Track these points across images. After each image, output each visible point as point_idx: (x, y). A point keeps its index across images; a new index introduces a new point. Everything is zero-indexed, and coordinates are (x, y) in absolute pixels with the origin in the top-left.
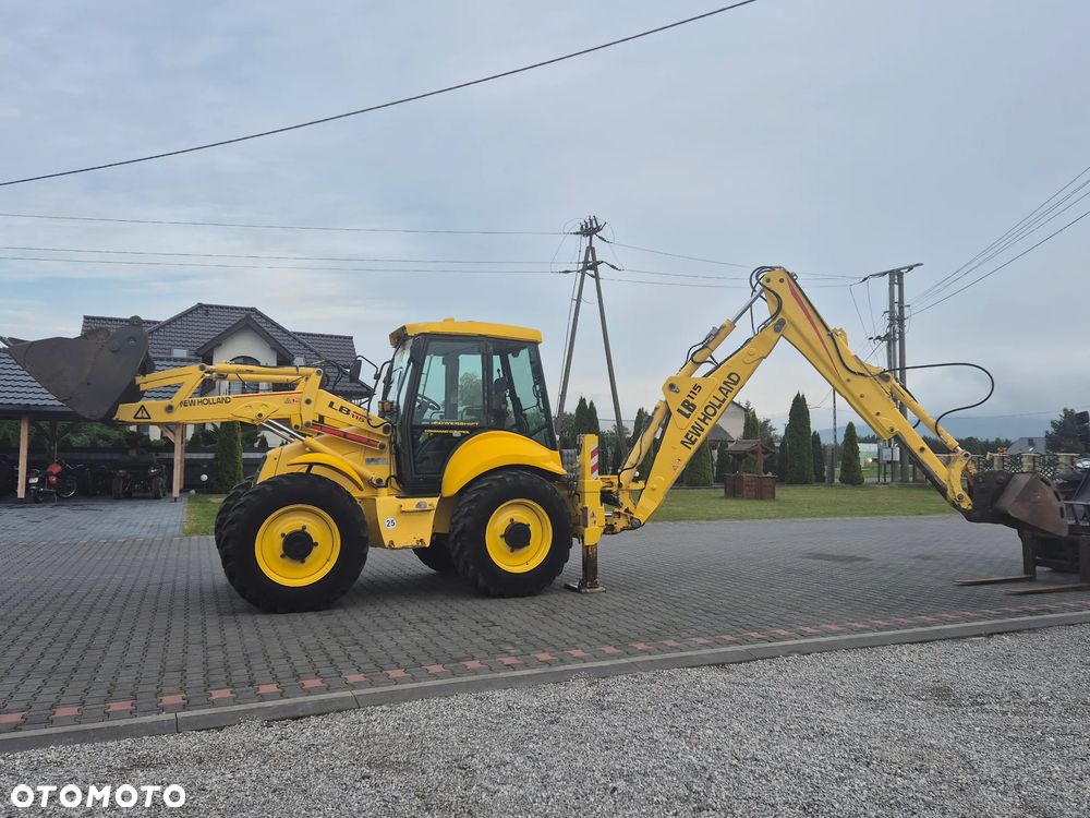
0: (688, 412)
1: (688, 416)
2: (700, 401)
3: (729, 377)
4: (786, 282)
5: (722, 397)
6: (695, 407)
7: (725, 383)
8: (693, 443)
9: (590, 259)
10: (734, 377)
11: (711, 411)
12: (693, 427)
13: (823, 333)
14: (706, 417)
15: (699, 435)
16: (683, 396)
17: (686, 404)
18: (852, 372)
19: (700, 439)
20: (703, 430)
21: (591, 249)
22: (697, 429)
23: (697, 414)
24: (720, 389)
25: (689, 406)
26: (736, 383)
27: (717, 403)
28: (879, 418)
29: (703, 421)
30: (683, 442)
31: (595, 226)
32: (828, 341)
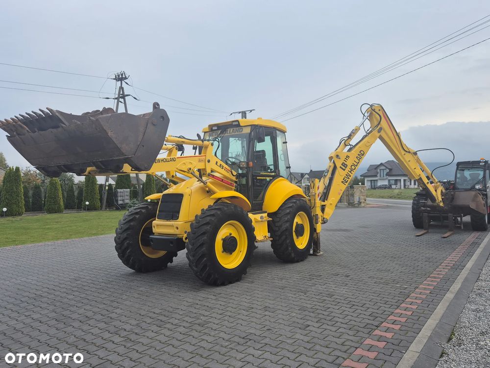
0: (344, 168)
1: (344, 170)
2: (349, 163)
3: (360, 152)
4: (381, 111)
5: (357, 161)
6: (347, 165)
7: (358, 155)
8: (347, 182)
9: (121, 93)
10: (362, 153)
11: (353, 167)
12: (346, 175)
13: (395, 134)
14: (351, 170)
15: (349, 178)
16: (342, 161)
17: (343, 164)
18: (405, 151)
19: (349, 180)
20: (350, 176)
21: (121, 88)
22: (348, 176)
23: (348, 169)
24: (357, 157)
25: (344, 165)
26: (363, 155)
27: (356, 164)
28: (415, 170)
29: (350, 172)
30: (342, 182)
31: (124, 76)
32: (397, 137)
